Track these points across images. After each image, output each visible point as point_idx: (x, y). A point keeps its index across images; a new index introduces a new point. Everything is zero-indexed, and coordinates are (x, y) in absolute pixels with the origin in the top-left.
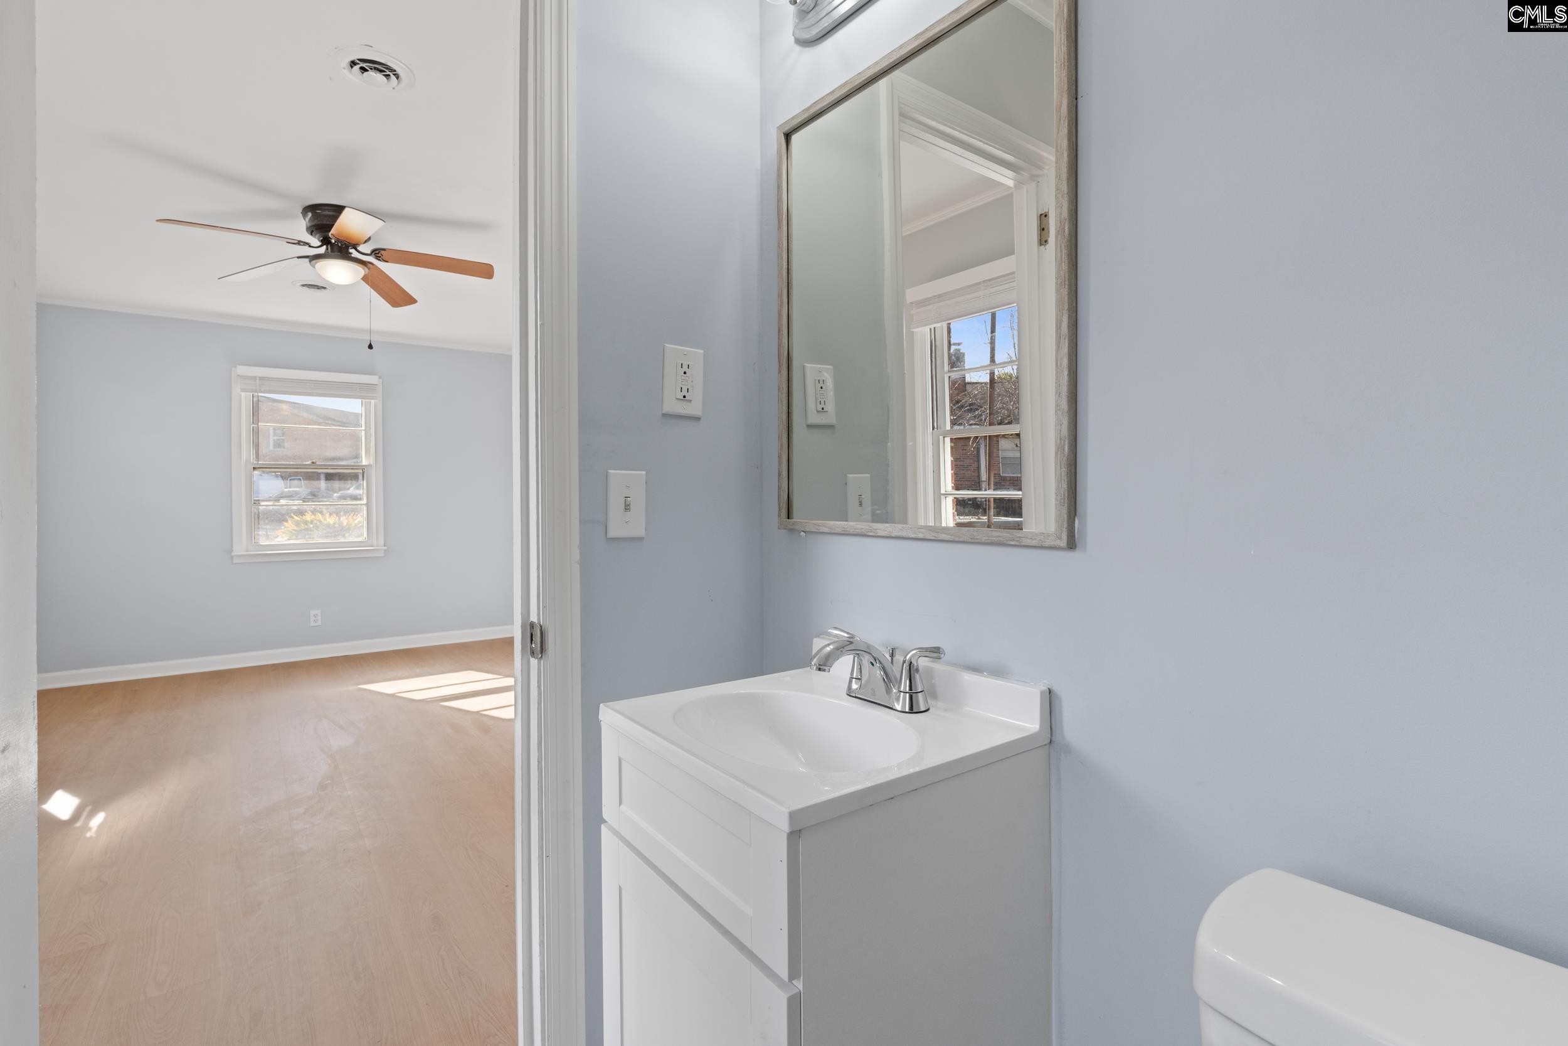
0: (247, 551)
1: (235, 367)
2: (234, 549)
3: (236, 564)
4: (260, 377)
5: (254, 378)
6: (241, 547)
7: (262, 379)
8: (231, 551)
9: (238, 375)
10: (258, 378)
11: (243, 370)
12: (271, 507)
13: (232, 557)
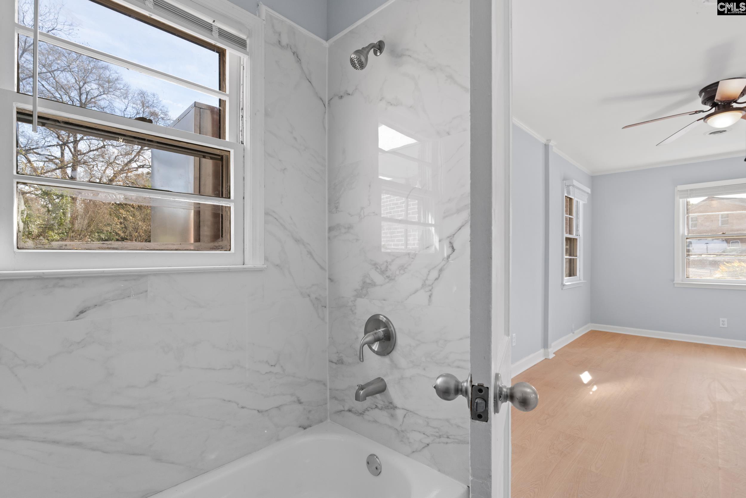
0: (682, 281)
1: (677, 187)
2: (675, 279)
3: (676, 287)
4: (690, 189)
5: (687, 190)
6: (678, 279)
7: (691, 190)
8: (674, 280)
9: (678, 191)
10: (689, 191)
11: (680, 187)
12: (696, 259)
13: (674, 284)
